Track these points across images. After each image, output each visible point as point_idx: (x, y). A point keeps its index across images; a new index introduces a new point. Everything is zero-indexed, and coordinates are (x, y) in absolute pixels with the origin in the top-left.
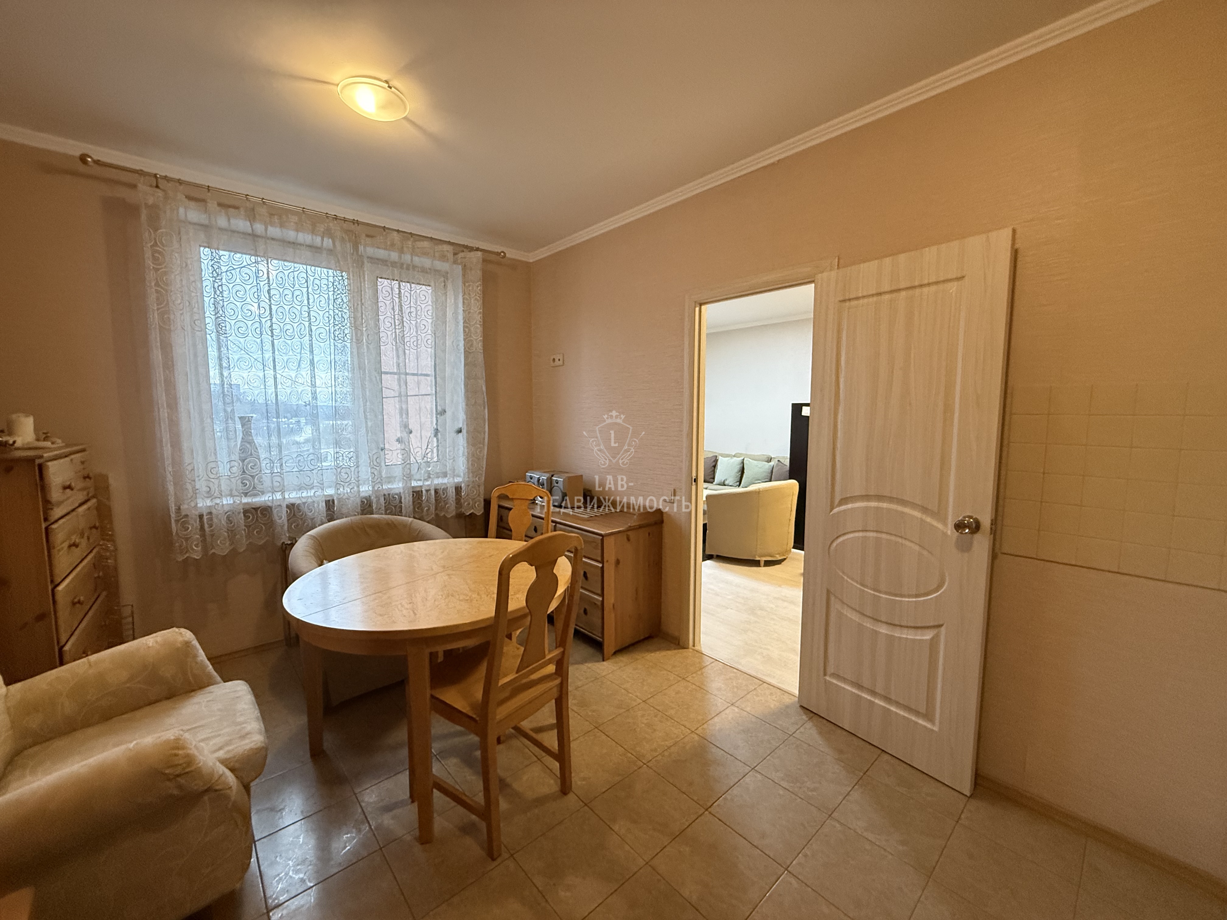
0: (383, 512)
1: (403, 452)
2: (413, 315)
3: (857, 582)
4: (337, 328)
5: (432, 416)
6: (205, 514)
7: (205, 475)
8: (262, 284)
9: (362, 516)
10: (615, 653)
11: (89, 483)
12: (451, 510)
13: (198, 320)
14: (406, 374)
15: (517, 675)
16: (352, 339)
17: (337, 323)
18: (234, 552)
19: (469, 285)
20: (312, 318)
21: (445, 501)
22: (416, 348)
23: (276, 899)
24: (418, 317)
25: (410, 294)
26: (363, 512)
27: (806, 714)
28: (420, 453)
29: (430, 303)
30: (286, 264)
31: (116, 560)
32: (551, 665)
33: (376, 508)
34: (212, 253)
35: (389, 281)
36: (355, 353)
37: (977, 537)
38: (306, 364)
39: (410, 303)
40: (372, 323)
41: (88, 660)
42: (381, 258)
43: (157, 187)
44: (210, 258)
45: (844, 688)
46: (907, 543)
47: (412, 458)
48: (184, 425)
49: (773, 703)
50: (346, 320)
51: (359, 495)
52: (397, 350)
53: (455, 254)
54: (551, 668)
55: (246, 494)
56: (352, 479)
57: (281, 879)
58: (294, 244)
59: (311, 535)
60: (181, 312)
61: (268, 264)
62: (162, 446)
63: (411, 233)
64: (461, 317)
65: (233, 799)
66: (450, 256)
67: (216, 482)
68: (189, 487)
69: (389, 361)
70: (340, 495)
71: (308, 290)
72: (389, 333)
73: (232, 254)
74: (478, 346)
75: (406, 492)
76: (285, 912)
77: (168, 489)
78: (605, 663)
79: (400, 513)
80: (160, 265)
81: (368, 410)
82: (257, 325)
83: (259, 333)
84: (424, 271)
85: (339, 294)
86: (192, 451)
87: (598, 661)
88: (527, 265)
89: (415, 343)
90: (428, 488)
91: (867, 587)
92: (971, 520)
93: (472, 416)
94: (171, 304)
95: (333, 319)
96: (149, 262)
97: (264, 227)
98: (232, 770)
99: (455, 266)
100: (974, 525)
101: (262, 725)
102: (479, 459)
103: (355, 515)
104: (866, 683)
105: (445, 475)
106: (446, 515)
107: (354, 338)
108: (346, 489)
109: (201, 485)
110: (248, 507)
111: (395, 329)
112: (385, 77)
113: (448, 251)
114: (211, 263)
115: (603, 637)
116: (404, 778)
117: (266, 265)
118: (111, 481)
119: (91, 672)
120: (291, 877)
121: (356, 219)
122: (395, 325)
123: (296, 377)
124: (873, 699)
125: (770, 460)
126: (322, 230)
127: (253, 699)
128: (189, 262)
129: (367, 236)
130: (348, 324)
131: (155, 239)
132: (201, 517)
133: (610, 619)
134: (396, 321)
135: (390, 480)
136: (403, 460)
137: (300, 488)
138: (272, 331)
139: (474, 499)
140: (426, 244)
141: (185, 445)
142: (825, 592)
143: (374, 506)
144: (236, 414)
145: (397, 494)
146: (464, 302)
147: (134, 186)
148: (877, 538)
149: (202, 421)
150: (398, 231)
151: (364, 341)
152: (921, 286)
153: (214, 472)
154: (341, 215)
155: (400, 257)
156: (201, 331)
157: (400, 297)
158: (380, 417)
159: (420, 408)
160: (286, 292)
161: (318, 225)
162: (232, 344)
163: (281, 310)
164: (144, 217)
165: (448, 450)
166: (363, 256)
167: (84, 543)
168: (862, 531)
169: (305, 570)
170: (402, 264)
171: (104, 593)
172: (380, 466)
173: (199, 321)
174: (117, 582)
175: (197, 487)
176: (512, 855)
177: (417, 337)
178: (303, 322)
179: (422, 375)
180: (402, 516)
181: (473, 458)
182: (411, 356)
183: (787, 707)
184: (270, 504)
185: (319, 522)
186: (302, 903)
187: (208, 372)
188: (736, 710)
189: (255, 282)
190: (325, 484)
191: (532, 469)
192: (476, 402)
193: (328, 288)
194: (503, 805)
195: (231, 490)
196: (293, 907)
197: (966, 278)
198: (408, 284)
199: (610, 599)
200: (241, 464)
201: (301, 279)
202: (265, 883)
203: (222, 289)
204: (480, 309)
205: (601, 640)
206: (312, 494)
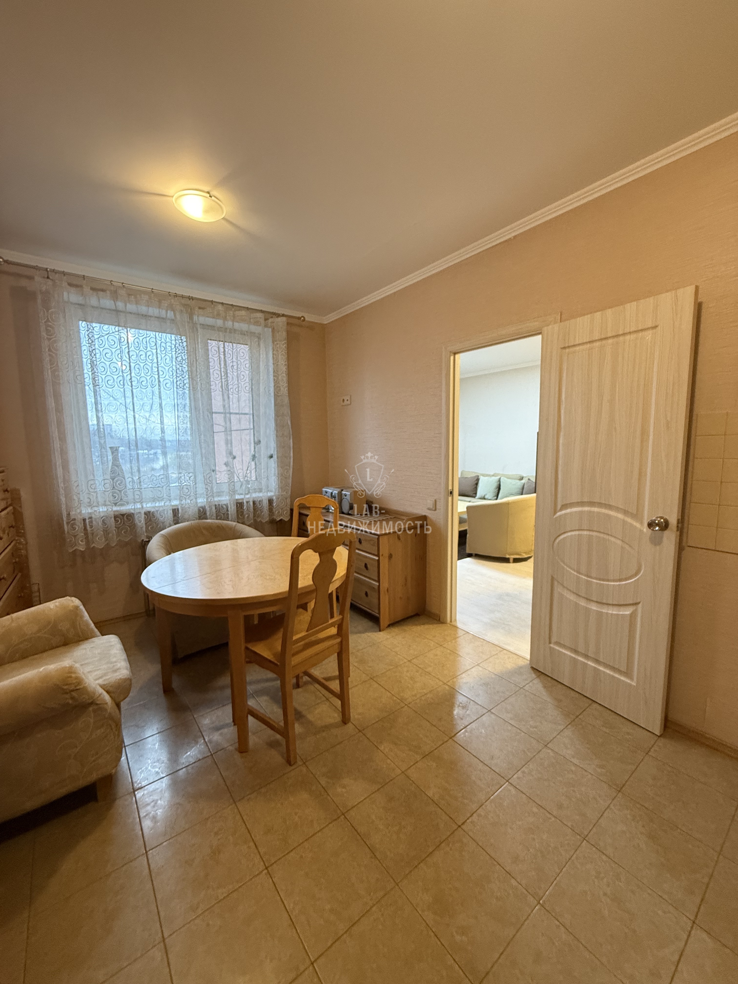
0: (215, 518)
1: (229, 473)
2: (235, 367)
3: (574, 570)
4: (178, 379)
5: (250, 446)
6: (87, 519)
7: (87, 490)
8: (124, 347)
9: (200, 521)
10: (390, 626)
11: (8, 495)
12: (266, 518)
13: (79, 375)
14: (230, 413)
15: (306, 633)
16: (189, 387)
17: (178, 375)
18: (108, 547)
19: (277, 344)
20: (160, 372)
21: (261, 510)
22: (237, 393)
23: (140, 783)
24: (239, 369)
25: (232, 351)
26: (200, 518)
27: (535, 673)
28: (242, 474)
29: (247, 358)
30: (141, 331)
31: (27, 551)
32: (333, 628)
33: (210, 515)
34: (88, 325)
35: (216, 342)
36: (192, 398)
37: (666, 533)
38: (156, 406)
39: (233, 358)
40: (204, 375)
41: (12, 617)
42: (211, 324)
43: (48, 278)
44: (86, 329)
45: (565, 654)
46: (613, 539)
47: (236, 478)
48: (71, 453)
49: (510, 665)
50: (185, 374)
51: (197, 506)
52: (223, 395)
53: (266, 320)
54: (333, 631)
55: (115, 504)
56: (192, 493)
57: (143, 771)
58: (146, 316)
59: (162, 535)
60: (67, 370)
61: (127, 332)
62: (56, 469)
63: (232, 305)
64: (271, 369)
65: (109, 711)
66: (262, 321)
67: (95, 495)
68: (75, 497)
69: (217, 403)
70: (183, 504)
71: (157, 351)
72: (217, 382)
73: (102, 325)
74: (284, 390)
75: (232, 503)
76: (146, 792)
77: (61, 499)
78: (381, 633)
79: (227, 519)
80: (51, 335)
81: (203, 441)
82: (121, 378)
83: (122, 384)
84: (243, 333)
85: (179, 353)
86: (77, 472)
87: (376, 632)
88: (323, 326)
89: (237, 390)
90: (247, 500)
91: (582, 574)
92: (662, 520)
93: (281, 446)
94: (60, 365)
95: (175, 372)
96: (44, 334)
97: (124, 304)
98: (108, 692)
99: (266, 329)
100: (664, 524)
101: (128, 664)
102: (286, 478)
103: (194, 520)
104: (581, 649)
105: (260, 491)
106: (262, 521)
107: (191, 386)
108: (187, 500)
109: (84, 498)
110: (118, 513)
111: (221, 379)
112: (207, 189)
113: (260, 318)
114: (87, 333)
115: (379, 613)
116: (229, 709)
117: (126, 333)
118: (22, 493)
119: (13, 625)
120: (150, 770)
121: (191, 296)
122: (221, 376)
123: (149, 416)
124: (586, 661)
125: (522, 479)
126: (166, 305)
127: (122, 647)
128: (71, 333)
129: (200, 308)
130: (187, 376)
131: (48, 317)
132: (84, 520)
133: (385, 600)
134: (223, 373)
135: (219, 494)
136: (229, 479)
137: (154, 500)
138: (131, 382)
139: (283, 508)
140: (243, 313)
141: (72, 467)
142: (550, 578)
143: (208, 514)
144: (107, 445)
145: (225, 505)
146: (273, 357)
147: (31, 278)
148: (589, 535)
149: (83, 450)
150: (222, 304)
151: (199, 388)
152: (624, 334)
153: (93, 488)
154: (179, 293)
155: (224, 323)
156: (81, 383)
157: (224, 354)
158: (212, 446)
159: (241, 439)
160: (141, 353)
161: (163, 301)
162: (103, 392)
163: (137, 366)
164: (39, 301)
165: (262, 471)
166: (197, 324)
167: (5, 537)
168: (578, 530)
169: (157, 559)
170: (226, 329)
171: (20, 574)
172: (212, 483)
173: (80, 377)
174: (28, 567)
175: (81, 499)
176: (304, 763)
177: (238, 385)
178: (153, 375)
179: (242, 414)
180: (229, 521)
181: (282, 477)
182: (234, 400)
183: (521, 667)
184: (133, 511)
185: (168, 525)
186: (157, 787)
187: (87, 413)
188: (481, 669)
189: (119, 346)
190: (172, 497)
191: (328, 485)
192: (283, 434)
193: (171, 349)
194: (298, 728)
195: (105, 501)
196: (151, 789)
197: (659, 327)
198: (231, 344)
199: (385, 585)
200: (112, 482)
201: (152, 343)
202: (132, 773)
203: (95, 351)
204: (285, 362)
205: (377, 615)
206: (163, 504)
